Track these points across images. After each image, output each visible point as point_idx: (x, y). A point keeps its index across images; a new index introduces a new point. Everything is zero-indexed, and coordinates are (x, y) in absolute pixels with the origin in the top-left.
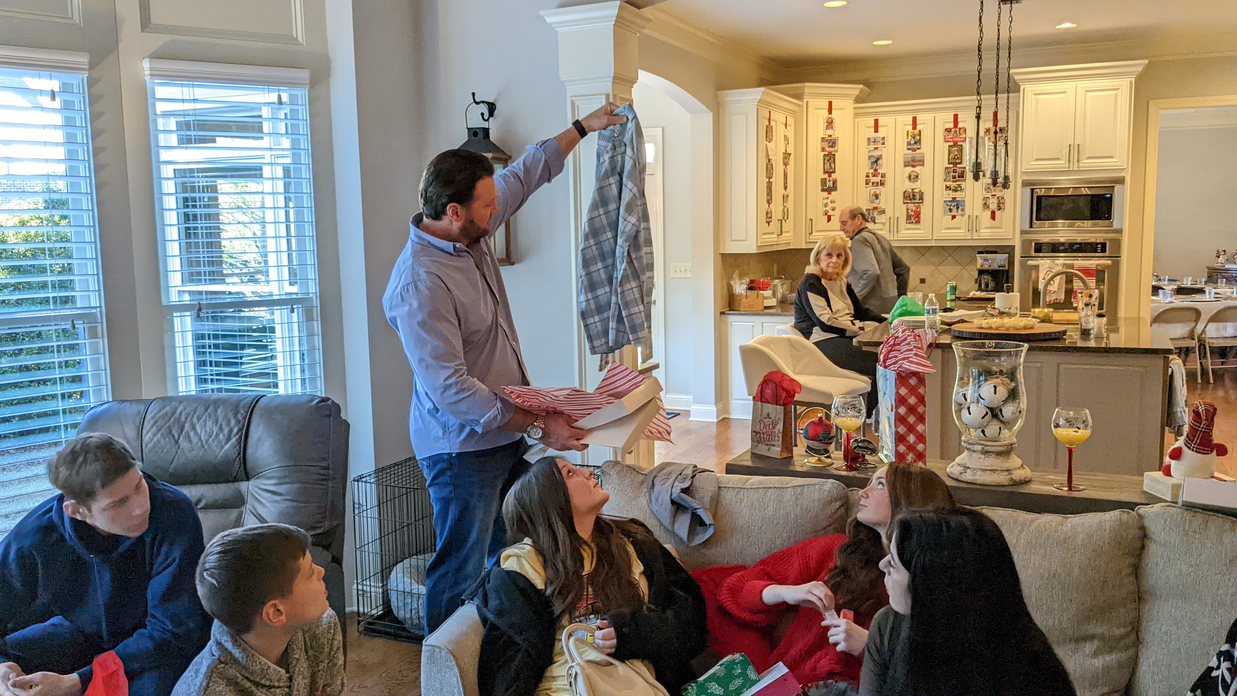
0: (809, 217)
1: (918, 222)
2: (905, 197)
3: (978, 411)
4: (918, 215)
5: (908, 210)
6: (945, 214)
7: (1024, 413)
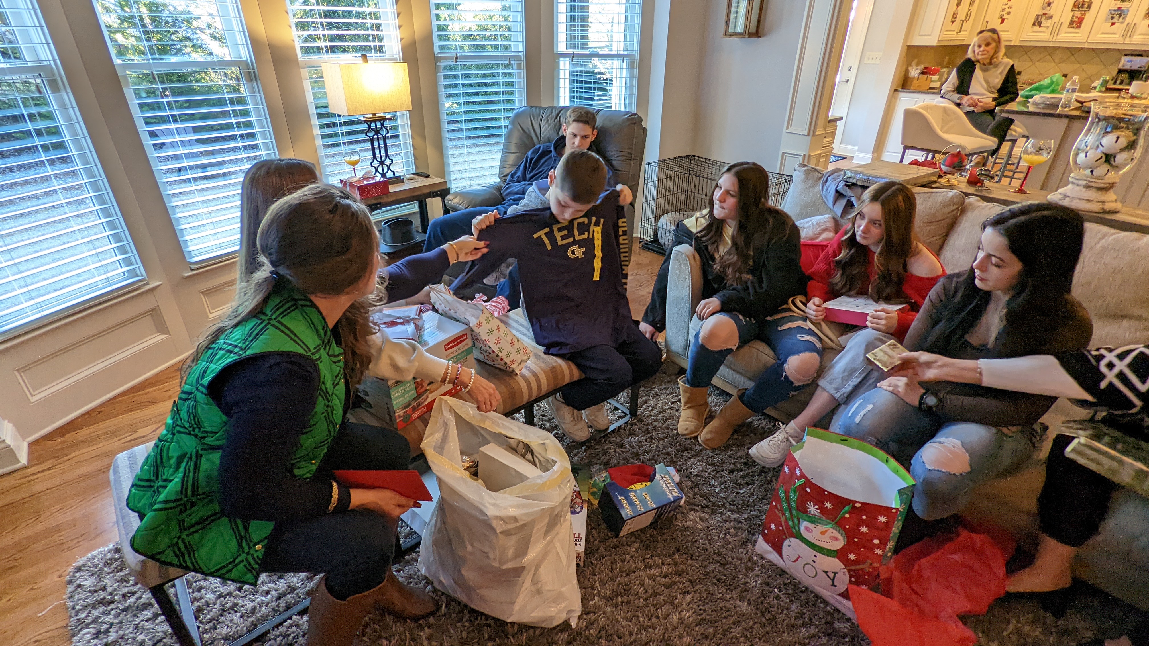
0: (986, 19)
1: (1079, 27)
2: (1074, 6)
3: (1094, 154)
4: (1081, 21)
5: (1073, 16)
6: (1106, 21)
7: (1135, 161)
